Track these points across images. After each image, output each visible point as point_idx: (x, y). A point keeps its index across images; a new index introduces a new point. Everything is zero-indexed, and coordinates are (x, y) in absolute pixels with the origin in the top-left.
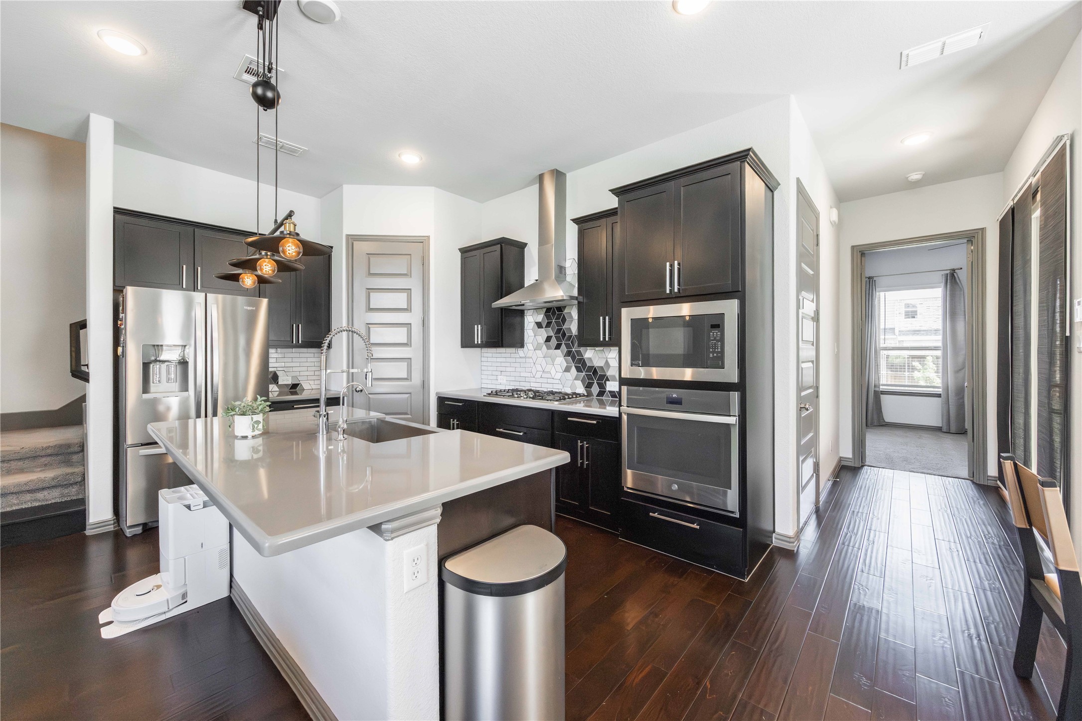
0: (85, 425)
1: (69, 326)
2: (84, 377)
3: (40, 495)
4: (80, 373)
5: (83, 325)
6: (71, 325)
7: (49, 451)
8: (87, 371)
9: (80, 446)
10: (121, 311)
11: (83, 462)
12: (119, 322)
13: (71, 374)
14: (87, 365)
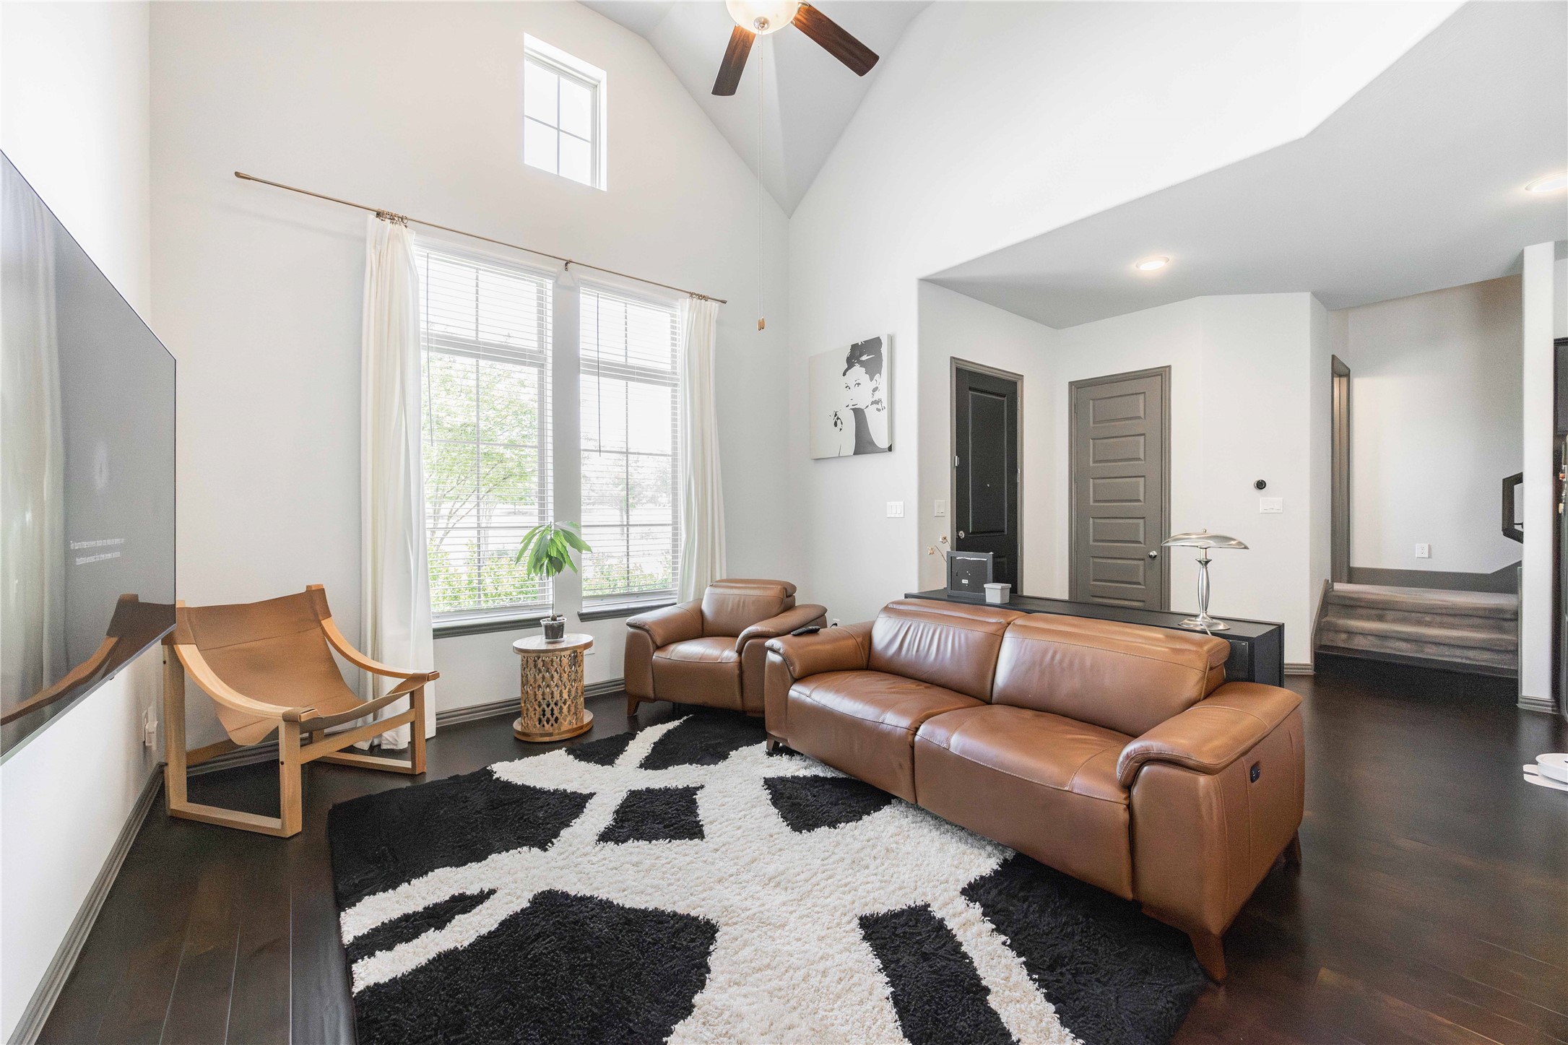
0: (1520, 594)
1: (1502, 481)
2: (1518, 537)
3: (1471, 654)
4: (1512, 531)
5: (1518, 479)
6: (1504, 480)
7: (1480, 613)
8: (1521, 529)
9: (1513, 614)
10: (1563, 461)
11: (1517, 631)
12: (1561, 475)
13: (1502, 533)
14: (1522, 524)
